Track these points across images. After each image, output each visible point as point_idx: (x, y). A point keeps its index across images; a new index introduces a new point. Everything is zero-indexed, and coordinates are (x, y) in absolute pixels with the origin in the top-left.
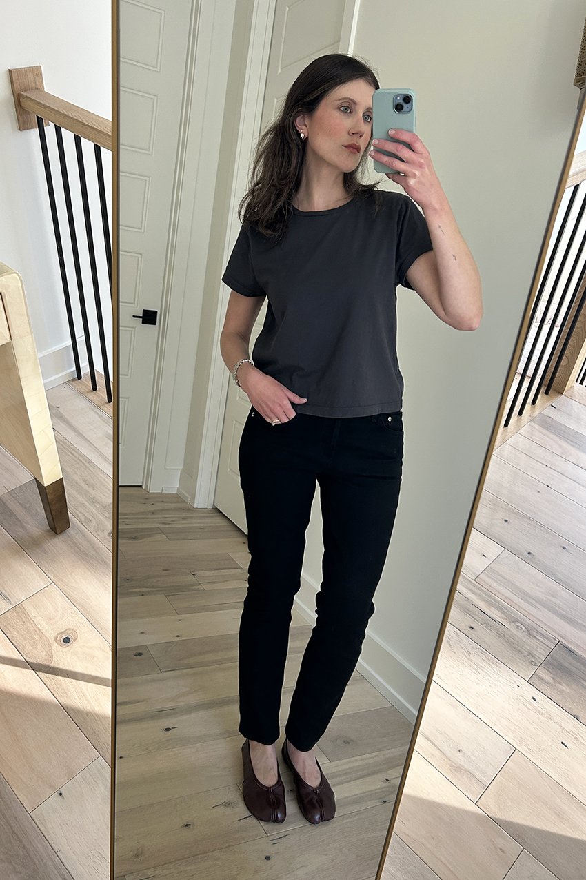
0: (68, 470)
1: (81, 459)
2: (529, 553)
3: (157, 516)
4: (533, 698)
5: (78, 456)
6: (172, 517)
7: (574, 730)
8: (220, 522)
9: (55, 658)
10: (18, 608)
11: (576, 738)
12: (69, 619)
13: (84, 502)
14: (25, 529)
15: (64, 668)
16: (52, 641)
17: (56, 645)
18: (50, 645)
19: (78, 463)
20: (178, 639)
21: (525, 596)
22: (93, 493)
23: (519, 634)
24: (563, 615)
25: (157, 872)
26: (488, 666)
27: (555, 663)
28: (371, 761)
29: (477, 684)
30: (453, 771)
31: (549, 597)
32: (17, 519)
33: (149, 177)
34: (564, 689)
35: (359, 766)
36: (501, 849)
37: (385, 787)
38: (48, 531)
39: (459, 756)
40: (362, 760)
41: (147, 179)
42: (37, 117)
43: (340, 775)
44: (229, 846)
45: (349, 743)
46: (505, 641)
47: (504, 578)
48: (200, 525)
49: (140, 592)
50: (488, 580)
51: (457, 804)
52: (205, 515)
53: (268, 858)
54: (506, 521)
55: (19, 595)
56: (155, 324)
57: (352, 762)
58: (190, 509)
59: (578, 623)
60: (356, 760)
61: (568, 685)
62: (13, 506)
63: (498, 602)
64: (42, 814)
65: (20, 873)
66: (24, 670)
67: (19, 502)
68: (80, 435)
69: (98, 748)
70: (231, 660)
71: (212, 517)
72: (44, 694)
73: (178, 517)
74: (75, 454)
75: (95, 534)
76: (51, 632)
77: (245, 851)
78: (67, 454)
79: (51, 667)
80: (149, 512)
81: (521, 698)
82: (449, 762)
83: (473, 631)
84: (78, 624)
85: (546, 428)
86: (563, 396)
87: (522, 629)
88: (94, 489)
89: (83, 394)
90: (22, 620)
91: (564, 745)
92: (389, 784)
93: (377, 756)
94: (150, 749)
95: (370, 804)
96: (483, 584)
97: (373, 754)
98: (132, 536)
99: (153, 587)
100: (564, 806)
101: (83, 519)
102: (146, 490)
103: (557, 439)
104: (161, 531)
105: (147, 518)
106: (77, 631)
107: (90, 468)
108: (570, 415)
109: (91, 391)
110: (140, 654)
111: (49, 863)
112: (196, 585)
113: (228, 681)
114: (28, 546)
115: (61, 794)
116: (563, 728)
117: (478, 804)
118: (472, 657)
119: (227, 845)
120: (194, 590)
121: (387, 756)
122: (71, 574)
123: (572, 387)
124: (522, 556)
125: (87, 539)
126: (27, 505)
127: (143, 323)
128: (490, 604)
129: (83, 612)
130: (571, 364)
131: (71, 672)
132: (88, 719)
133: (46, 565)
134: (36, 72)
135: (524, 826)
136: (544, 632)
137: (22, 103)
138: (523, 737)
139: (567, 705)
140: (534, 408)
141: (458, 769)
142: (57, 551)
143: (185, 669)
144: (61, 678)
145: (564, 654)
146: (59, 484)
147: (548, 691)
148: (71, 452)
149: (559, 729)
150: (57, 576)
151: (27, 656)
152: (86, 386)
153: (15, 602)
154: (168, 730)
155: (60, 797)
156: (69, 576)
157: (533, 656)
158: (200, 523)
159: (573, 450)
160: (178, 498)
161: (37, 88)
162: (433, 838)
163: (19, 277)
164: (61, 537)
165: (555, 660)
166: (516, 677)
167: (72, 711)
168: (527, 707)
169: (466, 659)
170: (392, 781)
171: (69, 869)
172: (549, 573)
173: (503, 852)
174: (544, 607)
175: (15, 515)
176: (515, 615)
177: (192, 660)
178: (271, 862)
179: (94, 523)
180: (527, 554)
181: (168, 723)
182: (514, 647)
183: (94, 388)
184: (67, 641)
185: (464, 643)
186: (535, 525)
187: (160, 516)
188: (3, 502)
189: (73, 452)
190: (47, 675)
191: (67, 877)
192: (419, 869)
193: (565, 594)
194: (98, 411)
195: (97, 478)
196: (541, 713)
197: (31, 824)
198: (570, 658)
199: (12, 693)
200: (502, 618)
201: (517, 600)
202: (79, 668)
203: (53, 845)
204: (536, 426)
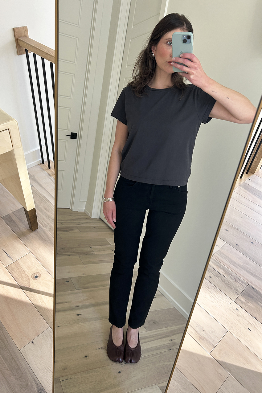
0: (38, 203)
1: (43, 198)
2: (237, 245)
3: (75, 221)
4: (236, 309)
5: (42, 197)
6: (82, 222)
7: (254, 323)
8: (102, 224)
9: (31, 285)
10: (16, 262)
11: (255, 327)
12: (37, 268)
13: (44, 217)
14: (19, 229)
15: (35, 289)
16: (30, 277)
17: (32, 279)
18: (29, 279)
19: (42, 200)
20: (84, 275)
21: (234, 264)
22: (48, 213)
23: (231, 280)
24: (251, 273)
25: (73, 377)
26: (217, 294)
27: (247, 294)
28: (165, 331)
29: (212, 302)
30: (200, 339)
31: (245, 265)
32: (16, 224)
33: (74, 74)
34: (250, 305)
35: (160, 333)
36: (220, 374)
37: (170, 343)
38: (29, 230)
39: (203, 332)
40: (161, 331)
41: (74, 75)
42: (25, 49)
43: (151, 337)
44: (103, 366)
45: (155, 323)
46: (225, 283)
47: (225, 255)
48: (94, 226)
49: (68, 254)
50: (219, 256)
51: (201, 354)
52: (96, 221)
53: (120, 372)
54: (227, 230)
55: (16, 257)
56: (76, 139)
57: (157, 331)
58: (90, 219)
59: (257, 276)
60: (158, 331)
61: (252, 303)
62: (14, 218)
63: (222, 266)
64: (25, 351)
65: (15, 375)
66: (18, 289)
67: (17, 217)
68: (43, 188)
69: (49, 324)
70: (106, 285)
71: (99, 222)
72: (26, 300)
73: (84, 222)
74: (41, 196)
75: (49, 231)
76: (30, 273)
77: (110, 369)
78: (37, 196)
79: (30, 288)
80: (72, 219)
81: (231, 309)
82: (199, 335)
83: (211, 278)
84: (41, 270)
85: (246, 189)
86: (254, 175)
87: (232, 278)
88: (49, 212)
89: (44, 170)
90: (18, 268)
91: (249, 330)
92: (172, 342)
93: (167, 329)
94: (71, 323)
95: (164, 350)
96: (216, 258)
97: (166, 328)
98: (65, 230)
99: (73, 252)
100: (248, 356)
101: (44, 225)
102: (71, 210)
103: (250, 194)
104: (77, 228)
105: (72, 222)
106: (41, 273)
107: (47, 203)
108: (257, 183)
109: (48, 169)
110: (67, 282)
111: (28, 372)
112: (92, 252)
113: (105, 294)
114: (21, 236)
115: (33, 343)
116: (249, 322)
117: (211, 354)
118: (210, 290)
119: (102, 366)
120: (91, 254)
121: (171, 330)
122: (38, 248)
123: (258, 171)
124: (234, 246)
125: (45, 234)
126: (20, 218)
127: (71, 138)
128: (219, 267)
129: (43, 265)
130: (258, 161)
131: (38, 290)
132: (45, 311)
133: (28, 245)
134: (25, 29)
135: (231, 364)
136: (242, 280)
137: (19, 43)
138: (231, 326)
139: (252, 312)
140: (241, 180)
141: (202, 338)
142: (33, 238)
143: (86, 288)
144: (33, 293)
145: (251, 290)
146: (34, 210)
147: (243, 306)
148: (39, 196)
149: (247, 323)
150: (32, 249)
151: (19, 283)
152: (46, 167)
153: (15, 260)
154: (78, 315)
155: (33, 344)
156: (38, 249)
157: (237, 290)
158: (94, 225)
159: (258, 200)
160: (85, 214)
161: (25, 36)
162: (191, 368)
163: (17, 122)
164: (34, 232)
165: (246, 292)
166: (229, 299)
167: (38, 307)
168: (233, 313)
169: (208, 291)
170: (174, 341)
171: (36, 375)
172: (245, 253)
173: (221, 375)
174: (242, 269)
175: (15, 222)
176: (229, 272)
177: (90, 285)
178: (121, 374)
179: (48, 227)
180: (236, 245)
181: (79, 312)
182: (229, 286)
183: (49, 168)
184: (36, 277)
185: (207, 284)
186: (240, 232)
187: (77, 221)
188: (10, 217)
189: (40, 196)
190: (28, 291)
191: (35, 378)
192: (184, 381)
193: (252, 263)
194: (51, 178)
195: (50, 207)
196: (240, 316)
197: (20, 355)
198: (253, 292)
199: (13, 299)
200: (224, 273)
201: (231, 265)
202: (41, 289)
203: (29, 364)
204: (242, 188)
